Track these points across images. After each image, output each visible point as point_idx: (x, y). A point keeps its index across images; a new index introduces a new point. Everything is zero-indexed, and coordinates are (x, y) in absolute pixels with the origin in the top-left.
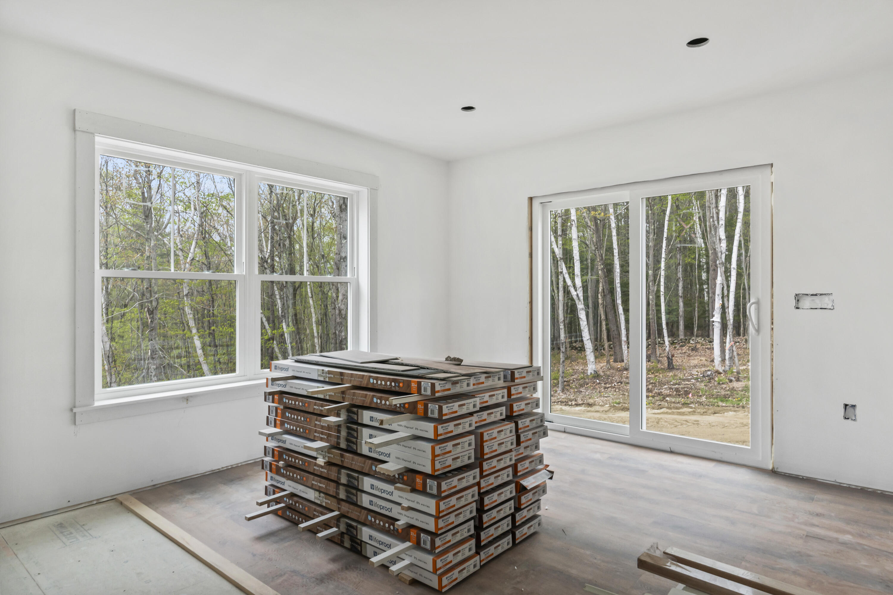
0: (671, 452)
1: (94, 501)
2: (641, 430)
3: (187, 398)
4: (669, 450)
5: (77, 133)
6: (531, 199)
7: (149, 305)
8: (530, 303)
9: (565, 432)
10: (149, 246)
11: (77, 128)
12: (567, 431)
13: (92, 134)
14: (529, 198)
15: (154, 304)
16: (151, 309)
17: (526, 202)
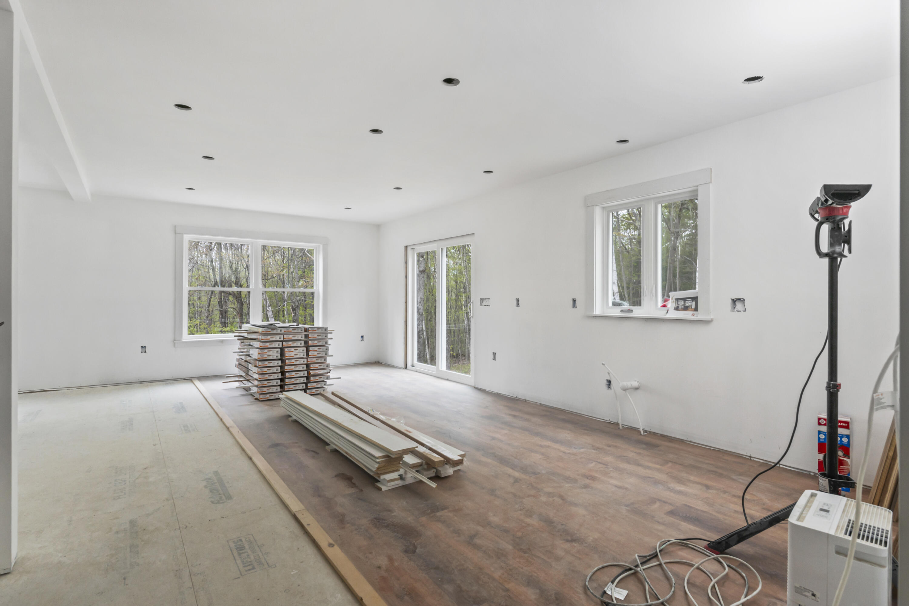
0: (448, 380)
1: (182, 378)
2: (440, 369)
3: (222, 341)
4: (447, 379)
5: (177, 234)
6: (406, 247)
7: (293, 304)
8: (405, 302)
9: (416, 371)
10: (293, 265)
11: (176, 233)
12: (418, 371)
13: (182, 234)
14: (405, 246)
15: (297, 303)
16: (294, 307)
17: (403, 249)
